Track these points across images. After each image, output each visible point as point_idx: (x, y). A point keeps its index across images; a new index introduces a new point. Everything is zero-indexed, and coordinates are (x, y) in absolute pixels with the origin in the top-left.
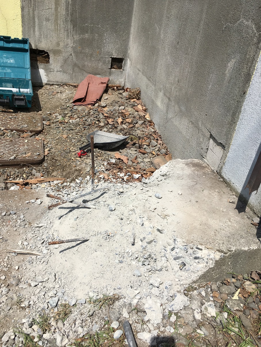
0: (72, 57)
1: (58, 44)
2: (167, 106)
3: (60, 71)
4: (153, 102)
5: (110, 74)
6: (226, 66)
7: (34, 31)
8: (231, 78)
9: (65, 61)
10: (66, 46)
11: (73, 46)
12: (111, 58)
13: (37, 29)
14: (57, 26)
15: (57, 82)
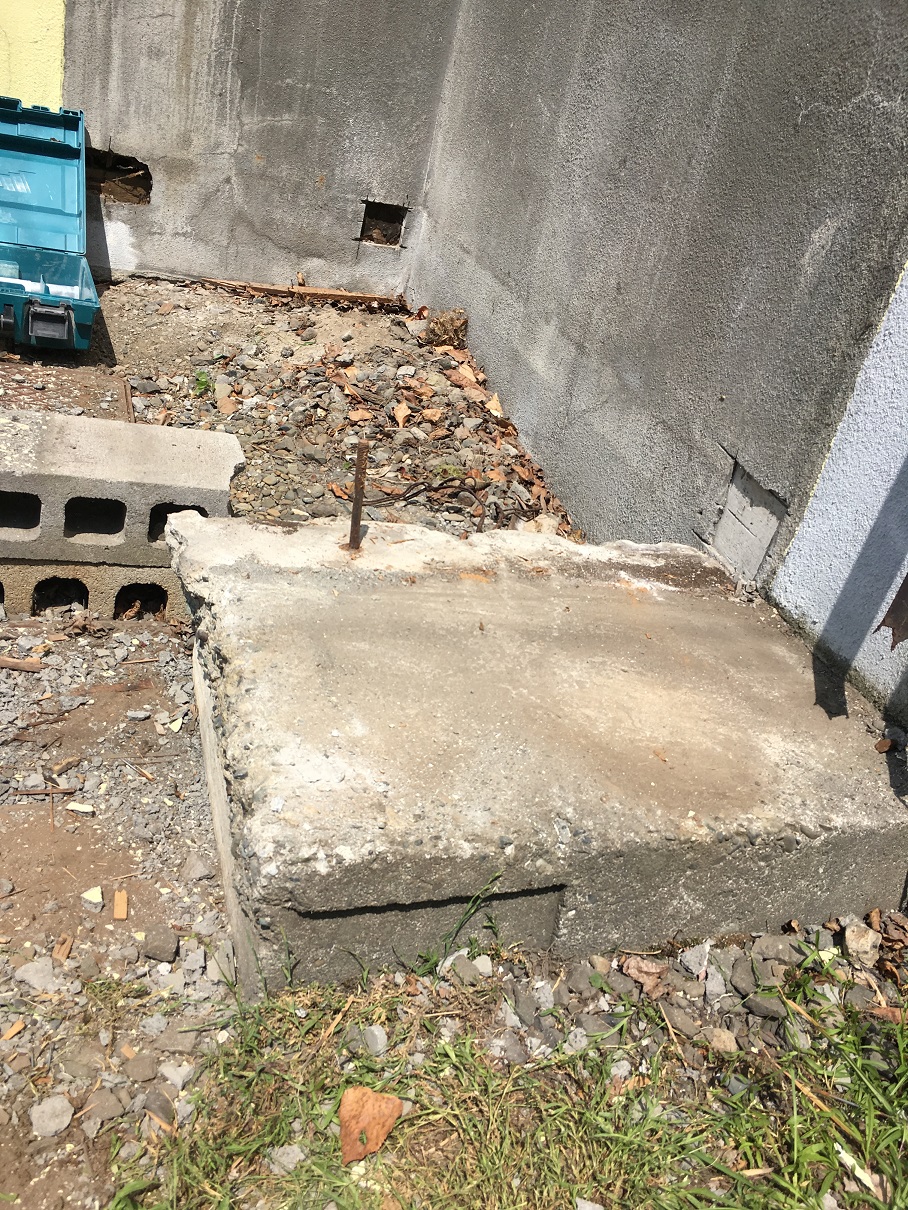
0: (231, 189)
1: (186, 141)
2: (573, 372)
3: (184, 234)
4: (516, 358)
5: (358, 256)
6: (803, 241)
7: (105, 87)
8: (820, 281)
9: (206, 200)
10: (214, 149)
11: (236, 151)
12: (363, 202)
13: (115, 83)
14: (188, 77)
15: (173, 272)
